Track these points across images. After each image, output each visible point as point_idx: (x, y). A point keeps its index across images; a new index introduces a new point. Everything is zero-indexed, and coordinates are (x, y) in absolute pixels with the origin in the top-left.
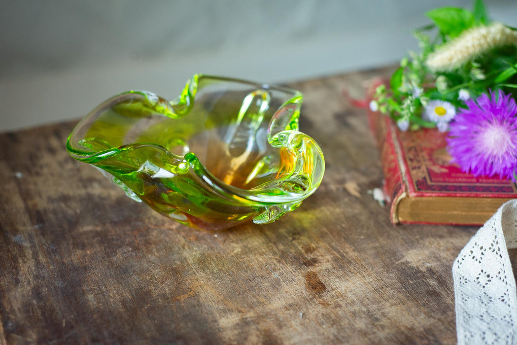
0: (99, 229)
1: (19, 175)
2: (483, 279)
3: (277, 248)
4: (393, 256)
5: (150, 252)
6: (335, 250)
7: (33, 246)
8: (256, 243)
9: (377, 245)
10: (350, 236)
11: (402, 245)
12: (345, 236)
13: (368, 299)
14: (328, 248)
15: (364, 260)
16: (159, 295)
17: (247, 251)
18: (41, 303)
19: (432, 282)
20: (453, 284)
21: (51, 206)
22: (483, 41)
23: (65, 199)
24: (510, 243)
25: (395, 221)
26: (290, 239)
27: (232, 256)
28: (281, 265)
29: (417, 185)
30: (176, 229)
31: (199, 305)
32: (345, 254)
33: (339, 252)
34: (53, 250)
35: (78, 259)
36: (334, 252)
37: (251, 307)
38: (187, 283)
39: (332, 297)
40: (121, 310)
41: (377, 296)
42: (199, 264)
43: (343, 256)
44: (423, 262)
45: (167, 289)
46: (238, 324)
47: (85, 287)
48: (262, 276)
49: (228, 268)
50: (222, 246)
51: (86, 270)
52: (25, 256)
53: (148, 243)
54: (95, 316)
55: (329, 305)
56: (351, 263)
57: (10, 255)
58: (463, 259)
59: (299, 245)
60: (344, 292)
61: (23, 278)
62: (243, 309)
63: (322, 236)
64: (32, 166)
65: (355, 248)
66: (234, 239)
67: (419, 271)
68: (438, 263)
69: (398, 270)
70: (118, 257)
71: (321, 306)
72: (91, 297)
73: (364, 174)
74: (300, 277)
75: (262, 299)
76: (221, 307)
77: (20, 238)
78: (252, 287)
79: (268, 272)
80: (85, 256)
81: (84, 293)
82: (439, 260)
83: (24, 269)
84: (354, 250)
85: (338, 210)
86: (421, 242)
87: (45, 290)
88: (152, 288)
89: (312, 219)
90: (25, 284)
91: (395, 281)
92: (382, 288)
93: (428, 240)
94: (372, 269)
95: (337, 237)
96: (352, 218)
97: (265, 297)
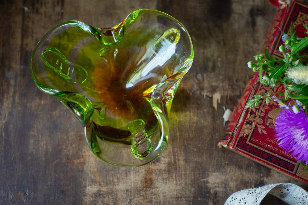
1: (26, 9)
4: (203, 174)
6: (174, 155)
7: (15, 86)
9: (200, 160)
10: (189, 146)
11: (213, 166)
12: (186, 145)
13: (169, 203)
14: (171, 152)
15: (185, 170)
16: (65, 155)
18: (6, 138)
31: (82, 171)
32: (177, 161)
33: (175, 158)
34: (24, 93)
35: (35, 106)
36: (172, 157)
37: (107, 183)
39: (152, 193)
40: (43, 159)
41: (175, 203)
43: (175, 162)
44: (216, 185)
45: (71, 152)
46: (95, 194)
47: (31, 132)
51: (37, 117)
52: (9, 93)
54: (29, 159)
55: (146, 199)
56: (176, 170)
57: (2, 89)
61: (3, 112)
62: (102, 183)
63: (174, 140)
65: (186, 158)
67: (209, 192)
68: (224, 190)
69: (198, 186)
70: (56, 113)
71: (142, 197)
72: (32, 142)
73: (232, 86)
74: (143, 171)
75: (115, 180)
76: (92, 177)
77: (11, 75)
80: (39, 105)
82: (226, 188)
83: (5, 105)
84: (184, 160)
85: (195, 118)
86: (226, 167)
87: (11, 126)
88: (64, 147)
89: (176, 120)
90: (3, 117)
91: (191, 194)
92: (181, 197)
93: (231, 167)
94: (185, 179)
95: (181, 144)
96: (199, 130)
97: (118, 178)
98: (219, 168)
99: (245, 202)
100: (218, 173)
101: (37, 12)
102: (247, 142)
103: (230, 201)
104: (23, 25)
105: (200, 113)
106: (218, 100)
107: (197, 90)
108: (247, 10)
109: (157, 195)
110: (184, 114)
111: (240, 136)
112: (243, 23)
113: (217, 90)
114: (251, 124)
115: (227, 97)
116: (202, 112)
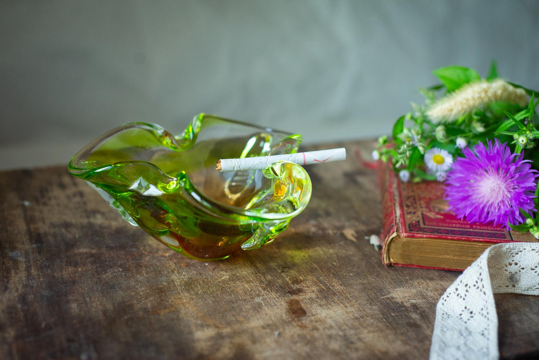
0: (94, 251)
1: (27, 203)
2: (466, 316)
3: (265, 278)
4: (380, 292)
5: (140, 273)
6: (321, 283)
7: (28, 261)
8: (245, 273)
9: (365, 281)
10: (339, 273)
11: (390, 283)
12: (335, 272)
13: (347, 325)
14: (316, 281)
15: (350, 293)
16: (141, 308)
17: (234, 279)
18: (25, 307)
19: (415, 316)
20: (434, 319)
21: (52, 231)
22: (483, 95)
23: (67, 225)
24: (499, 288)
25: (386, 262)
26: (280, 271)
27: (219, 282)
28: (266, 292)
29: (409, 227)
30: (169, 256)
31: (178, 319)
32: (331, 287)
33: (325, 285)
34: (46, 266)
35: (69, 274)
36: (321, 285)
37: (229, 324)
38: (170, 300)
39: (311, 321)
40: (101, 318)
41: (356, 324)
42: (185, 286)
43: (329, 289)
44: (407, 298)
45: (149, 304)
46: (212, 337)
47: (70, 297)
48: (245, 300)
49: (213, 291)
50: (211, 273)
51: (74, 283)
52: (18, 269)
53: (139, 266)
54: (74, 321)
55: (306, 327)
56: (336, 294)
57: (4, 267)
58: (448, 297)
59: (287, 277)
60: (324, 318)
61: (13, 286)
62: (221, 326)
63: (312, 271)
64: (40, 198)
65: (342, 283)
66: (224, 268)
67: (403, 306)
68: (424, 301)
69: (382, 303)
70: (108, 276)
71: (298, 328)
72: (74, 306)
73: (364, 223)
74: (283, 303)
75: (241, 319)
76: (199, 322)
77: (17, 254)
78: (233, 308)
79: (251, 296)
80: (75, 272)
81: (68, 302)
82: (425, 298)
85: (331, 250)
86: (410, 282)
87: (31, 296)
88: (135, 302)
89: (304, 256)
90: (14, 290)
91: (377, 312)
92: (362, 317)
93: (417, 281)
94: (356, 301)
95: (326, 272)
96: (344, 258)
97: (244, 317)
98: (399, 283)
99: (465, 284)
100: (402, 289)
101: (45, 204)
103: (443, 304)
104: (26, 216)
105: (336, 246)
106: (353, 235)
107: (318, 231)
110: (312, 250)
111: (408, 223)
113: (345, 227)
114: (414, 213)
115: (364, 231)
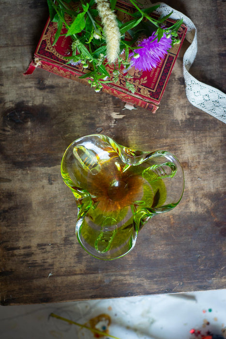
1: (50, 275)
2: (206, 98)
4: (176, 124)
7: (116, 275)
9: (165, 127)
10: (155, 136)
11: (169, 116)
12: (154, 138)
13: (199, 149)
15: (174, 138)
16: (168, 230)
18: (157, 277)
19: (198, 118)
21: (85, 263)
23: (79, 255)
31: (179, 215)
33: (165, 146)
37: (188, 196)
39: (192, 162)
40: (172, 247)
41: (198, 144)
43: (168, 146)
44: (183, 114)
45: (165, 226)
46: (196, 205)
47: (152, 258)
52: (122, 280)
54: (172, 257)
55: (197, 166)
56: (174, 144)
57: (119, 286)
60: (191, 156)
61: (138, 282)
62: (188, 200)
67: (189, 119)
68: (187, 108)
69: (185, 127)
71: (196, 169)
72: (159, 257)
76: (183, 207)
77: (107, 280)
82: (185, 107)
83: (132, 281)
84: (166, 139)
85: (133, 131)
86: (170, 107)
87: (148, 274)
88: (162, 232)
90: (142, 282)
91: (192, 132)
92: (194, 140)
93: (169, 103)
94: (181, 137)
95: (154, 142)
96: (142, 128)
98: (170, 112)
99: (197, 92)
100: (175, 113)
101: (52, 265)
102: (154, 91)
104: (64, 275)
105: (129, 128)
106: (117, 115)
107: (110, 131)
108: (39, 93)
109: (193, 159)
110: (130, 141)
111: (149, 97)
112: (51, 96)
113: (109, 115)
114: (140, 89)
115: (115, 107)
116: (127, 127)
